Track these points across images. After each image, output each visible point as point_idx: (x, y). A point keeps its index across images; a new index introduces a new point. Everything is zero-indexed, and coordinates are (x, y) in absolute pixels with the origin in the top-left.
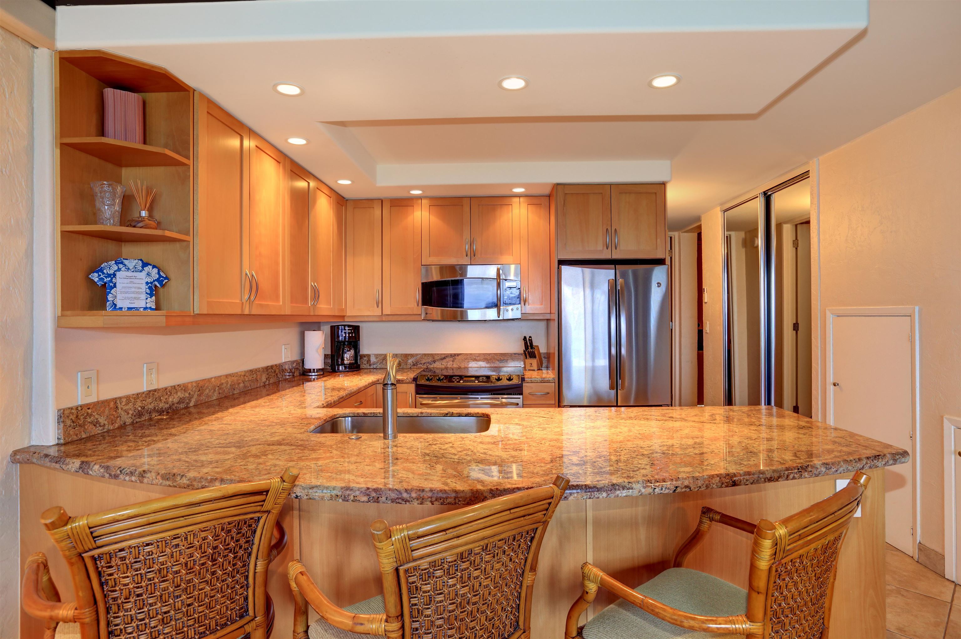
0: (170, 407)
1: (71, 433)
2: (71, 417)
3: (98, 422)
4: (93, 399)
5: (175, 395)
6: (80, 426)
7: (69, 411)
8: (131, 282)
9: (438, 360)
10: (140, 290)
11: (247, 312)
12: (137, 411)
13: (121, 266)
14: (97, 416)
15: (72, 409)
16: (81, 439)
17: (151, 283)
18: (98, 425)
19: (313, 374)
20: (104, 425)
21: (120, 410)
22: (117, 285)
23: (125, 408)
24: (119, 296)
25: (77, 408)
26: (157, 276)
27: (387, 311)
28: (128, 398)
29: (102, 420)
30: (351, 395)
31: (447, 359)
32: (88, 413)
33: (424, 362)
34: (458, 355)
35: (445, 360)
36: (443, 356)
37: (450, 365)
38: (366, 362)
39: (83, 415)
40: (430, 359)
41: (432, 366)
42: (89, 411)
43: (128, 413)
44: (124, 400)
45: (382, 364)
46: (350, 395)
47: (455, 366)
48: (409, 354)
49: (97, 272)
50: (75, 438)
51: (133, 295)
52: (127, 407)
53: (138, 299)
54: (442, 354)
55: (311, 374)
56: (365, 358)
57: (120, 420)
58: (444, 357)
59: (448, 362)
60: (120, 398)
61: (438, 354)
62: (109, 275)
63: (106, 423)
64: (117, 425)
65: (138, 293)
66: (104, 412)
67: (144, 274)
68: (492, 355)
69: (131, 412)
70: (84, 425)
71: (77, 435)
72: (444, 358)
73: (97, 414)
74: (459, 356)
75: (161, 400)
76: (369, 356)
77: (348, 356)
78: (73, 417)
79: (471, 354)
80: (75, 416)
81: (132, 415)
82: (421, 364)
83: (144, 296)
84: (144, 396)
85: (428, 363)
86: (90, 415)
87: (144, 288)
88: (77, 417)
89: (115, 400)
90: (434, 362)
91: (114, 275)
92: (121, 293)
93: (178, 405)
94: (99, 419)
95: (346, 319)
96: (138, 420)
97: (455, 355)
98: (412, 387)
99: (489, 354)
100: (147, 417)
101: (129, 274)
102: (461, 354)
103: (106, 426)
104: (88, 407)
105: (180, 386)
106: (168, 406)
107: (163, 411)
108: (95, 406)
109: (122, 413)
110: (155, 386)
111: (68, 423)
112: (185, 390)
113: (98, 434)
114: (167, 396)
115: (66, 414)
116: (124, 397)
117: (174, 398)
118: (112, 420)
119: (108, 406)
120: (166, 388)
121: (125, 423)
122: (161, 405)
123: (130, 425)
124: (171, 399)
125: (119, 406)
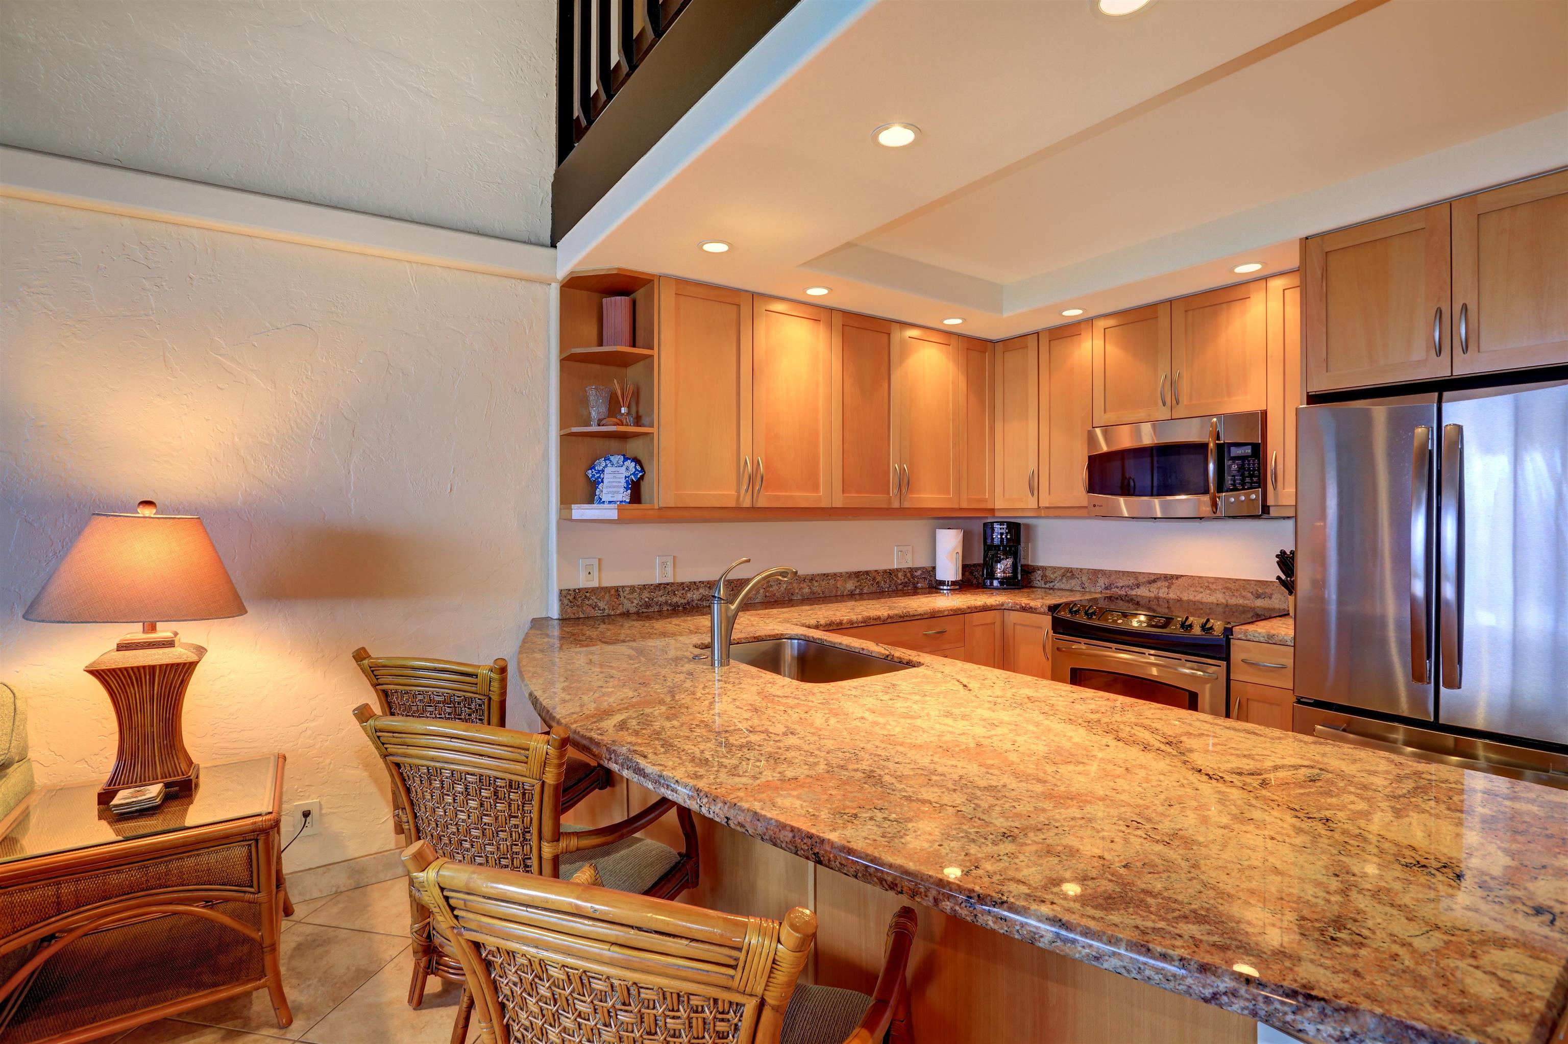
0: (688, 603)
1: (569, 610)
2: (569, 597)
3: (596, 605)
4: (595, 584)
5: (695, 591)
6: (578, 606)
7: (566, 592)
8: (615, 477)
9: (1144, 583)
10: (620, 484)
11: (747, 503)
12: (643, 602)
13: (608, 462)
14: (596, 600)
15: (569, 590)
16: (579, 618)
17: (628, 477)
18: (597, 609)
19: (945, 587)
20: (604, 610)
21: (622, 598)
22: (604, 480)
23: (628, 596)
24: (605, 491)
25: (574, 590)
26: (634, 470)
27: (1044, 503)
28: (633, 589)
29: (602, 605)
30: (906, 619)
31: (1159, 584)
32: (586, 596)
33: (1121, 585)
34: (1178, 577)
35: (1155, 585)
36: (1153, 577)
37: (1163, 593)
38: (1039, 578)
39: (580, 597)
40: (1131, 582)
41: (1134, 592)
42: (588, 595)
43: (633, 602)
44: (628, 589)
45: (1060, 583)
46: (901, 617)
47: (1172, 596)
48: (1099, 571)
49: (591, 469)
50: (573, 616)
51: (614, 490)
52: (632, 596)
53: (618, 492)
54: (1150, 574)
55: (942, 587)
56: (1039, 572)
57: (623, 607)
58: (1154, 579)
59: (1159, 588)
60: (623, 587)
61: (1144, 573)
62: (599, 472)
63: (606, 607)
64: (618, 612)
65: (618, 487)
66: (603, 597)
67: (624, 468)
68: (1241, 582)
69: (636, 602)
70: (582, 607)
71: (574, 614)
72: (1154, 581)
73: (597, 598)
74: (1179, 580)
75: (675, 595)
76: (1044, 569)
77: (1002, 568)
78: (571, 598)
79: (1200, 577)
80: (572, 597)
81: (637, 604)
82: (1117, 588)
83: (622, 490)
84: (652, 587)
85: (1128, 586)
86: (589, 599)
87: (623, 483)
88: (574, 598)
89: (617, 589)
90: (1138, 586)
91: (603, 471)
92: (607, 487)
93: (699, 602)
94: (598, 603)
95: (997, 514)
96: (645, 610)
97: (1172, 577)
98: (1047, 621)
99: (1236, 581)
100: (656, 608)
101: (614, 469)
102: (1182, 576)
103: (607, 611)
104: (586, 590)
105: (703, 582)
106: (686, 601)
107: (679, 606)
108: (593, 590)
109: (626, 601)
110: (670, 580)
111: (566, 602)
112: (709, 587)
113: (597, 616)
114: (684, 592)
115: (564, 594)
116: (628, 586)
117: (694, 594)
118: (613, 606)
119: (609, 592)
120: (683, 583)
121: (628, 611)
122: (675, 600)
123: (634, 613)
124: (689, 595)
125: (621, 593)
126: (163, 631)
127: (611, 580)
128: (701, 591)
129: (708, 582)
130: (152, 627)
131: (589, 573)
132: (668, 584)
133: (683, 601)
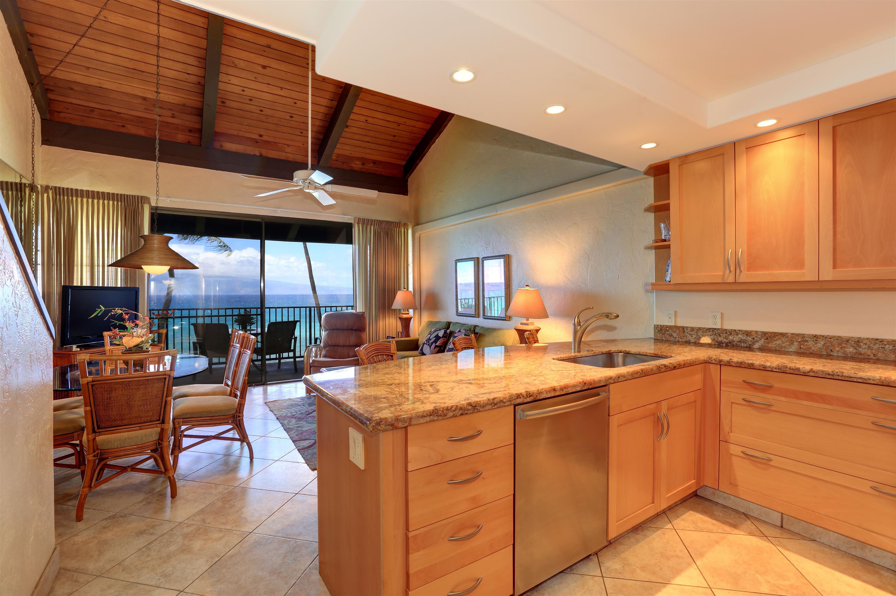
0: (730, 342)
1: (658, 335)
2: (658, 329)
3: (672, 335)
4: (673, 324)
5: (735, 336)
6: (662, 334)
7: (657, 326)
12: (699, 337)
14: (671, 332)
16: (662, 340)
18: (672, 337)
20: (676, 338)
21: (686, 333)
23: (690, 333)
25: (661, 326)
28: (692, 329)
29: (675, 335)
32: (666, 329)
39: (664, 329)
42: (667, 329)
50: (660, 338)
52: (691, 333)
57: (686, 338)
60: (687, 327)
63: (677, 337)
64: (684, 340)
66: (676, 331)
69: (694, 336)
70: (665, 334)
73: (672, 331)
75: (720, 336)
80: (660, 329)
81: (695, 338)
86: (668, 331)
89: (683, 328)
93: (739, 343)
94: (673, 334)
96: (700, 342)
103: (677, 339)
104: (667, 326)
105: (741, 331)
106: (728, 341)
107: (723, 343)
108: (671, 327)
109: (688, 335)
110: (718, 326)
111: (657, 331)
112: (747, 335)
113: (672, 341)
114: (727, 335)
115: (656, 327)
116: (690, 327)
117: (734, 337)
118: (681, 337)
119: (679, 329)
120: (726, 330)
121: (690, 341)
122: (720, 339)
123: (693, 343)
124: (731, 338)
125: (686, 331)
126: (531, 320)
127: (681, 323)
128: (740, 336)
129: (746, 331)
130: (527, 320)
131: (670, 318)
132: (715, 329)
133: (725, 340)
